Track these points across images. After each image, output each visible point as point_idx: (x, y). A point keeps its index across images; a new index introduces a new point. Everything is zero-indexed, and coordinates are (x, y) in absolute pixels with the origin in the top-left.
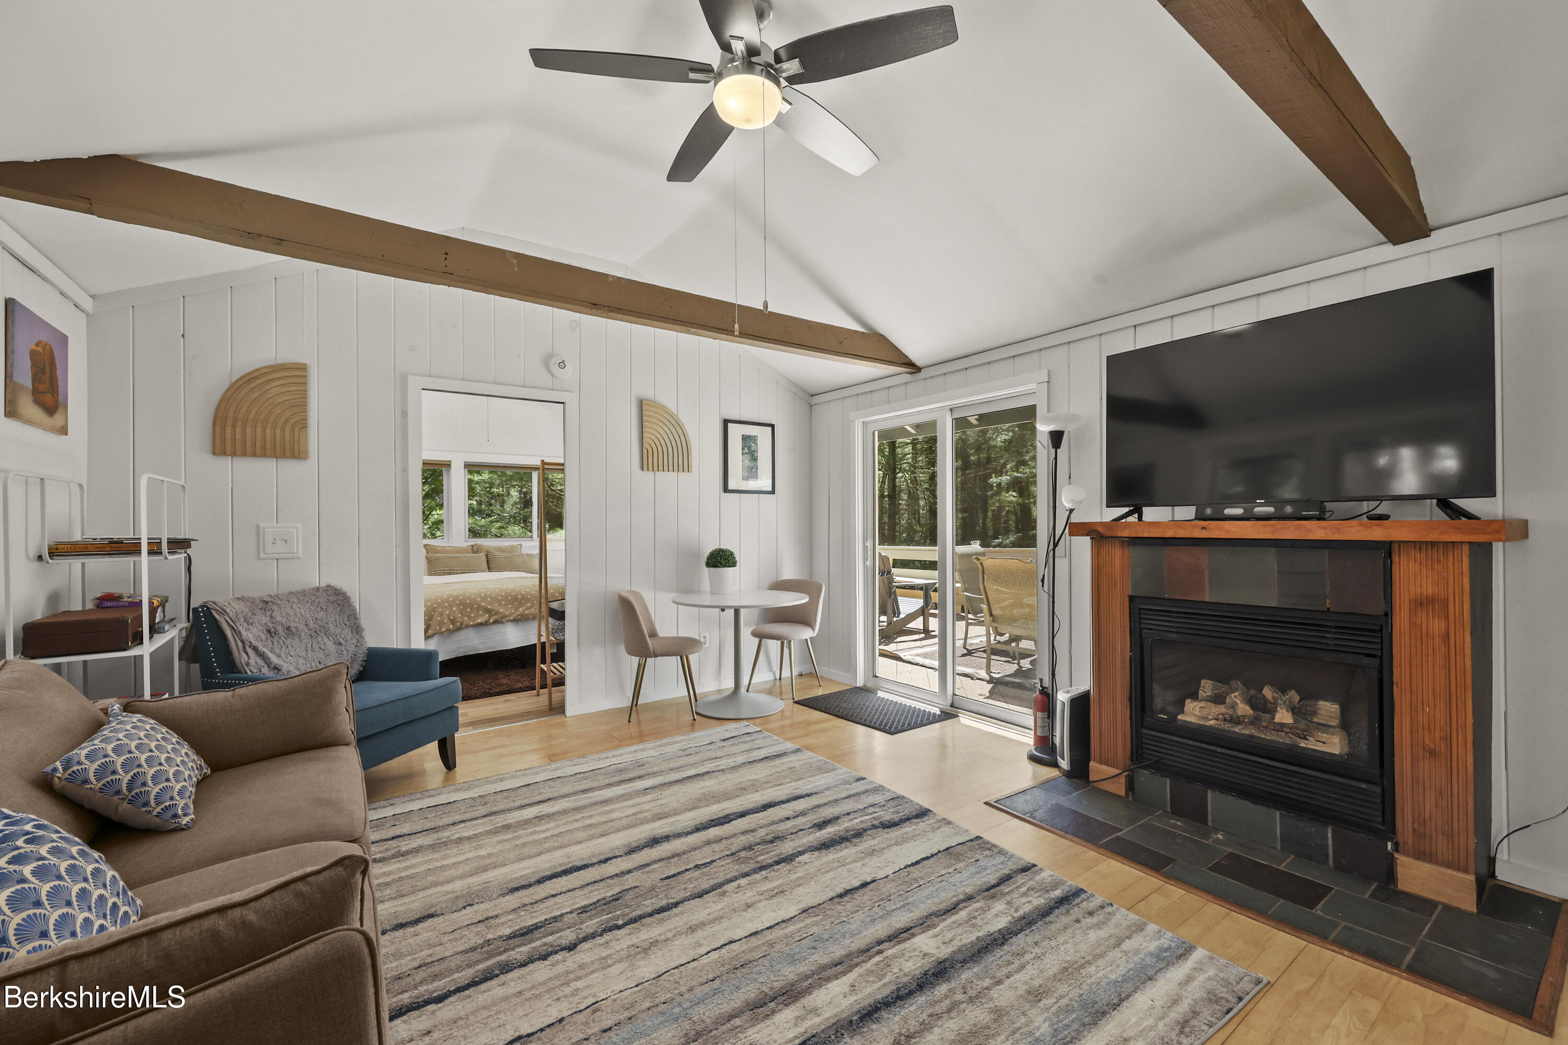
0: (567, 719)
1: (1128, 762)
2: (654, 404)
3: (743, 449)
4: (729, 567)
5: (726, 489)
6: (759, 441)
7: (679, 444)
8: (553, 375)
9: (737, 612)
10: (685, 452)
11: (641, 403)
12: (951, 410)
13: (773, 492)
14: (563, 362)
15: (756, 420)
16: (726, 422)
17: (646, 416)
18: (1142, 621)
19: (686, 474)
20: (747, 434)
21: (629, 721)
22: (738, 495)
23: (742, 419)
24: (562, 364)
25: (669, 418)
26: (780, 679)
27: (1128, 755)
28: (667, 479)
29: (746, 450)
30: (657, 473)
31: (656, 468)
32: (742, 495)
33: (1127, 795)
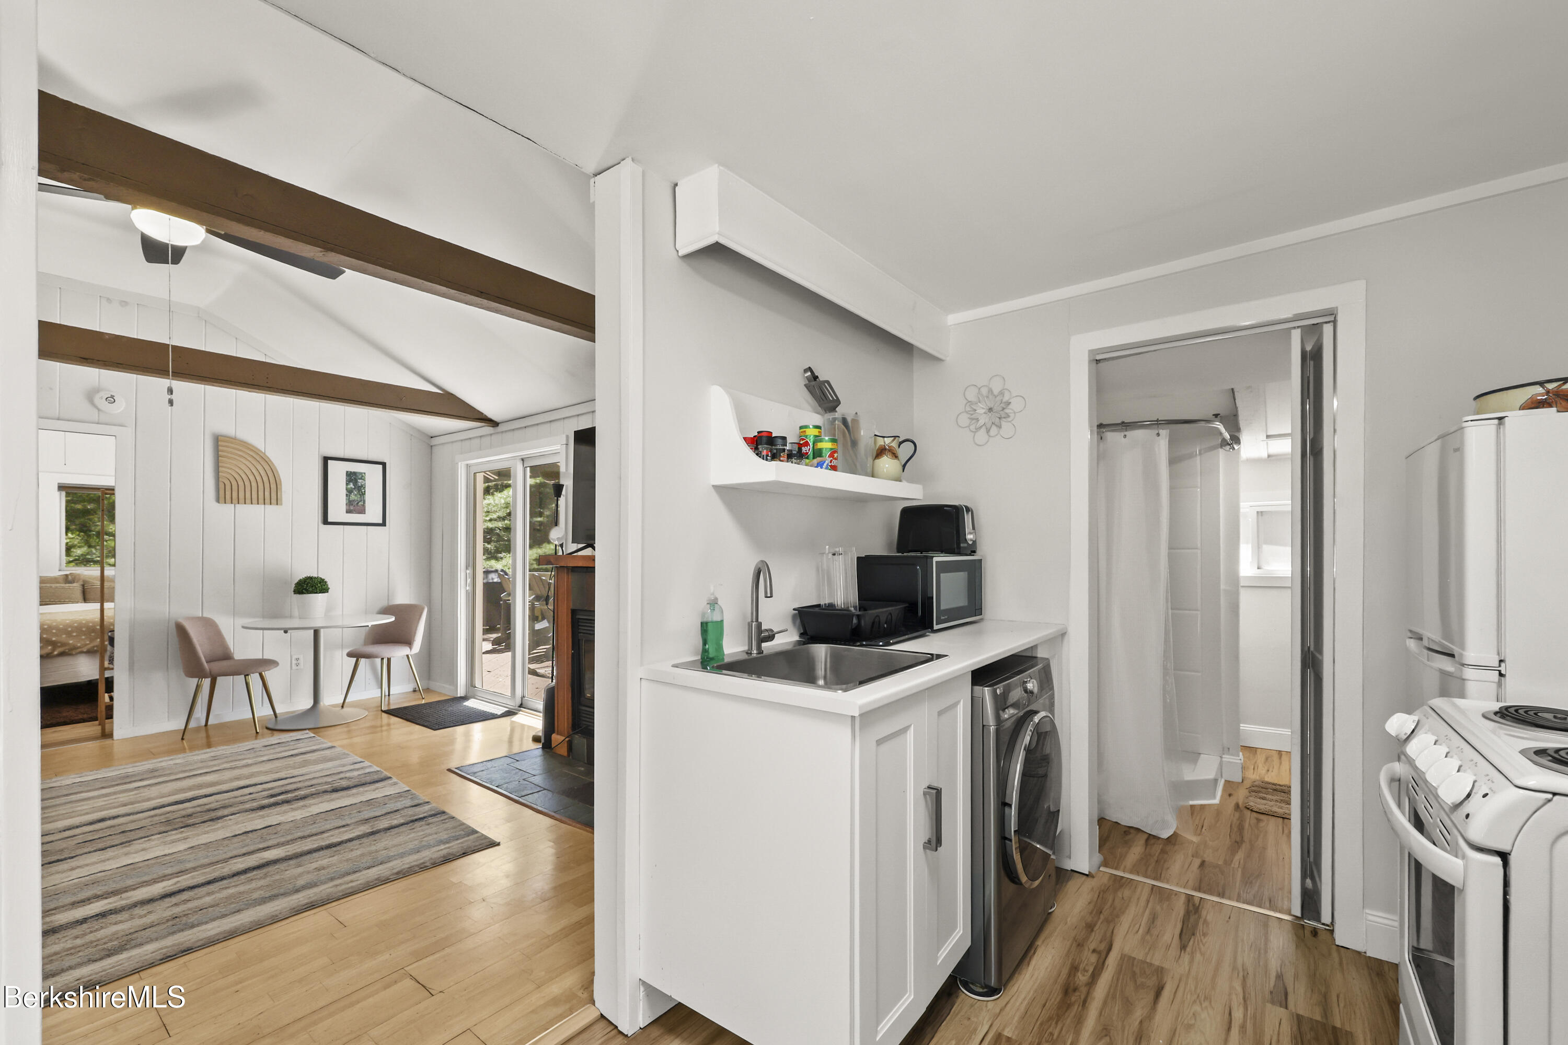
0: (114, 742)
1: (570, 730)
2: (233, 440)
3: (347, 484)
4: (316, 593)
5: (326, 521)
6: (367, 477)
7: (265, 479)
8: (99, 410)
9: (316, 633)
10: (274, 486)
11: (218, 441)
12: (523, 460)
13: (384, 524)
14: (112, 397)
15: (365, 458)
16: (326, 460)
17: (222, 451)
18: (580, 627)
19: (274, 507)
20: (352, 471)
21: (183, 739)
22: (342, 526)
23: (346, 457)
24: (111, 399)
25: (251, 453)
26: (389, 695)
27: (570, 726)
28: (251, 513)
29: (351, 485)
30: (237, 505)
31: (236, 500)
32: (345, 526)
33: (569, 755)
